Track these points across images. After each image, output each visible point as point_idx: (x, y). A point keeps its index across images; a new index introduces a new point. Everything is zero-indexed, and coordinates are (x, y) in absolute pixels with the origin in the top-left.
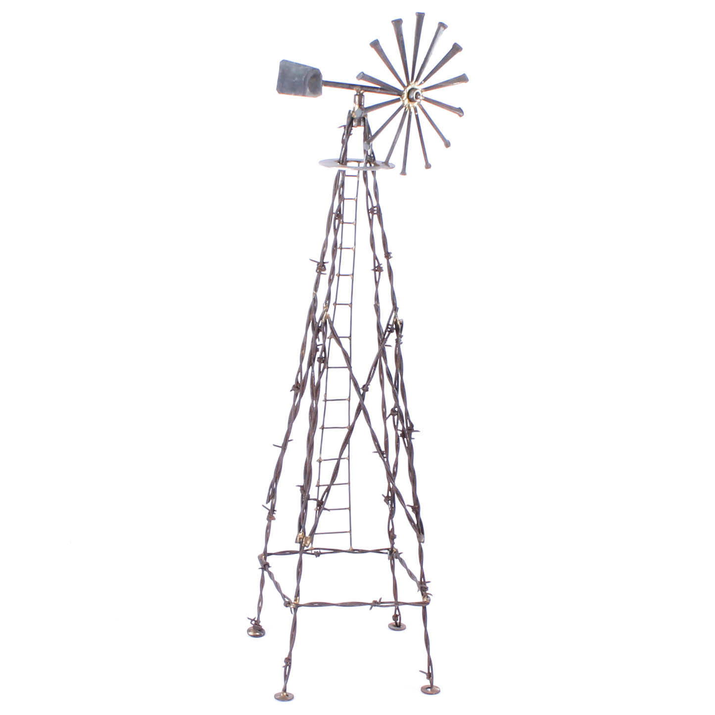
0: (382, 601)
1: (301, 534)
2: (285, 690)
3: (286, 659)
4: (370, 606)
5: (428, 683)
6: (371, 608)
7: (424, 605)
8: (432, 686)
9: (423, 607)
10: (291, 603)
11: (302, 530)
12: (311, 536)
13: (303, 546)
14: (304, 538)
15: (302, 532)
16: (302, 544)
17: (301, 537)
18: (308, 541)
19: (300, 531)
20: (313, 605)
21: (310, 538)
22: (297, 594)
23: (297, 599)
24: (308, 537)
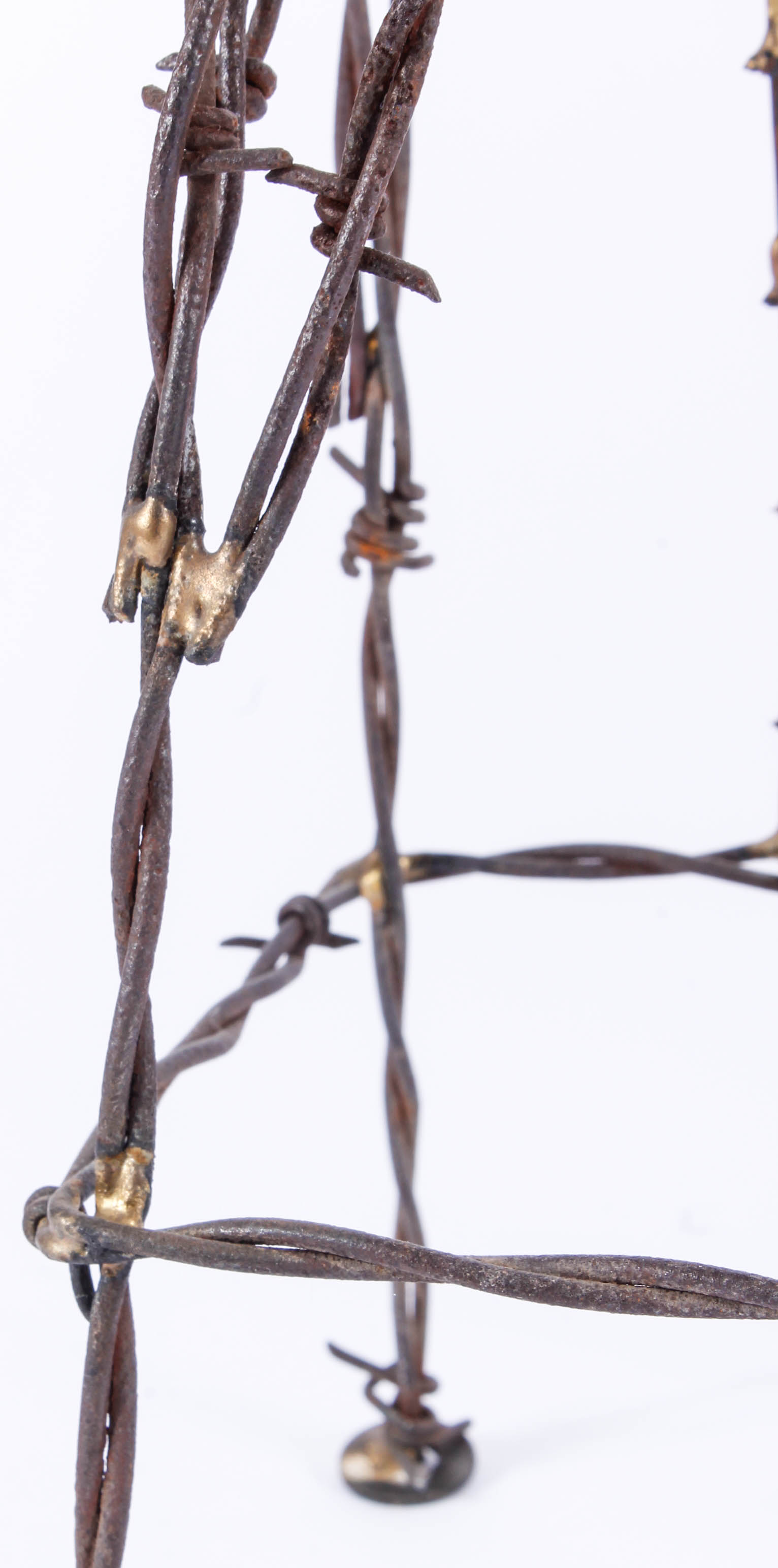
10: (53, 1212)
11: (154, 481)
12: (244, 547)
13: (162, 641)
14: (179, 563)
15: (151, 500)
16: (159, 624)
17: (140, 554)
18: (206, 596)
19: (139, 493)
20: (257, 1252)
21: (229, 559)
22: (122, 1122)
23: (119, 1170)
24: (211, 557)
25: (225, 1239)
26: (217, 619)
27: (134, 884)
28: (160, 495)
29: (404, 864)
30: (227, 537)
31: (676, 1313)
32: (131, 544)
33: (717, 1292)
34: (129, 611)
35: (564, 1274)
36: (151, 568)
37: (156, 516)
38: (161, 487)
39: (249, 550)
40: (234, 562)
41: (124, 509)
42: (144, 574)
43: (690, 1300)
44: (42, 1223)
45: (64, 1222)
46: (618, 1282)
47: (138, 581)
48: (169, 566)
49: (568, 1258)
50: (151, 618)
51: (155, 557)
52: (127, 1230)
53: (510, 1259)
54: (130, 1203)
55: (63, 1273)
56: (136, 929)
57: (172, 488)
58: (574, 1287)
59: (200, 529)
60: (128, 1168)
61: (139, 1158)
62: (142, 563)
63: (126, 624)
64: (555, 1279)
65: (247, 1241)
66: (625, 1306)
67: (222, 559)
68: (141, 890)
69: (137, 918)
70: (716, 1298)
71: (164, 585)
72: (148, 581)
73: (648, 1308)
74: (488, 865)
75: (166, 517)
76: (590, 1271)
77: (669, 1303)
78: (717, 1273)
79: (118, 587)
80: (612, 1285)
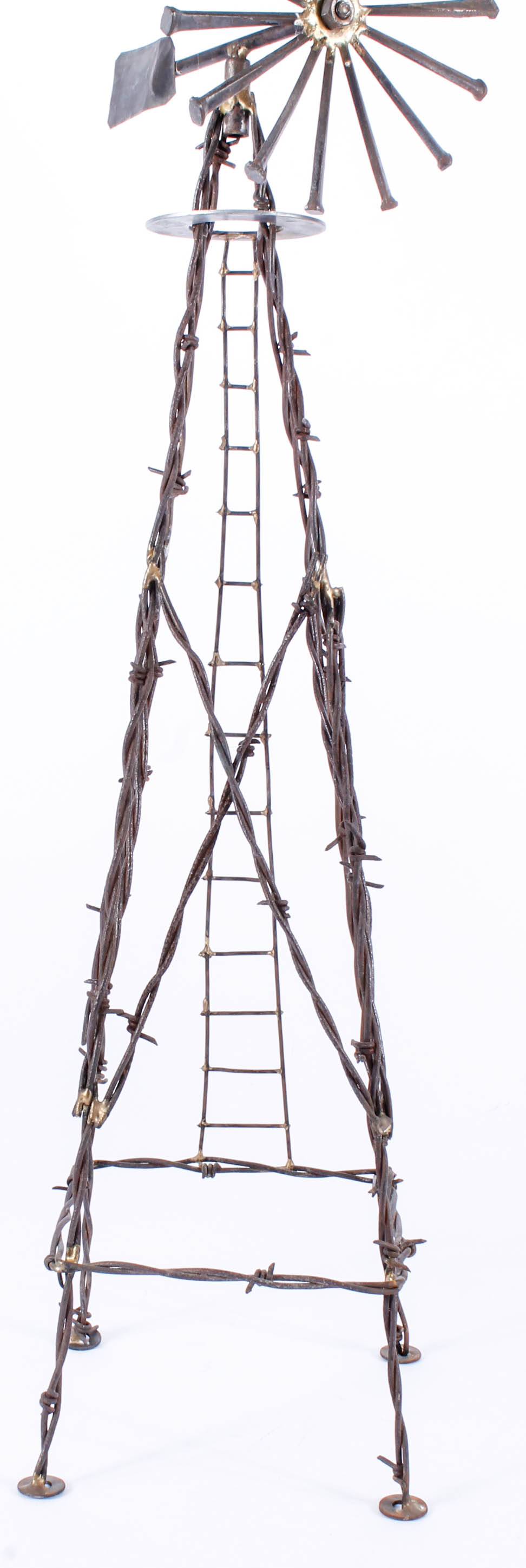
0: (276, 1272)
1: (85, 1093)
2: (42, 1470)
3: (45, 1395)
4: (245, 1284)
5: (396, 1489)
6: (249, 1289)
7: (389, 1292)
8: (404, 1498)
9: (385, 1297)
10: (57, 1260)
11: (88, 1084)
12: (109, 1101)
13: (88, 1122)
14: (93, 1104)
15: (87, 1089)
16: (87, 1119)
17: (84, 1102)
18: (100, 1113)
19: (83, 1086)
20: (110, 1269)
21: (105, 1104)
22: (74, 1238)
23: (73, 1250)
24: (101, 1103)
25: (101, 1266)
26: (103, 1118)
27: (79, 1181)
28: (89, 1088)
29: (93, 1163)
30: (105, 1099)
31: (211, 1280)
32: (81, 1099)
33: (222, 1275)
34: (80, 1115)
35: (185, 1272)
36: (86, 1105)
37: (88, 1093)
38: (90, 1086)
39: (111, 1101)
40: (107, 1105)
41: (79, 1090)
42: (84, 1107)
43: (215, 1277)
44: (51, 1264)
45: (61, 1263)
46: (198, 1274)
47: (82, 1108)
48: (90, 1105)
49: (186, 1269)
50: (86, 1117)
51: (87, 1103)
52: (75, 1264)
53: (171, 1270)
54: (75, 1258)
55: (55, 1275)
56: (79, 1191)
57: (92, 1086)
58: (188, 1275)
59: (97, 1096)
60: (75, 1249)
61: (77, 1247)
62: (83, 1104)
63: (78, 1118)
64: (183, 1273)
65: (107, 1267)
66: (200, 1279)
67: (104, 1103)
68: (81, 1182)
69: (80, 1189)
70: (221, 1277)
71: (89, 1109)
72: (85, 1108)
73: (205, 1280)
74: (116, 1164)
75: (90, 1092)
76: (191, 1272)
77: (210, 1278)
78: (221, 1271)
79: (77, 1109)
80: (196, 1275)
